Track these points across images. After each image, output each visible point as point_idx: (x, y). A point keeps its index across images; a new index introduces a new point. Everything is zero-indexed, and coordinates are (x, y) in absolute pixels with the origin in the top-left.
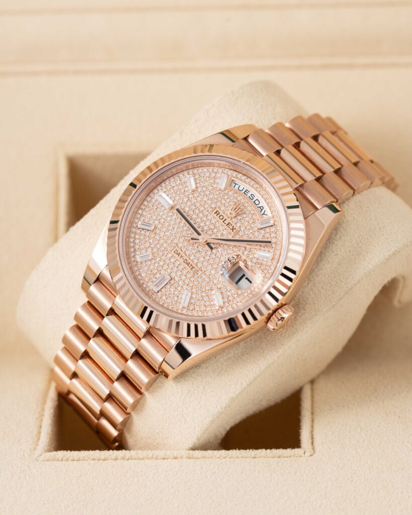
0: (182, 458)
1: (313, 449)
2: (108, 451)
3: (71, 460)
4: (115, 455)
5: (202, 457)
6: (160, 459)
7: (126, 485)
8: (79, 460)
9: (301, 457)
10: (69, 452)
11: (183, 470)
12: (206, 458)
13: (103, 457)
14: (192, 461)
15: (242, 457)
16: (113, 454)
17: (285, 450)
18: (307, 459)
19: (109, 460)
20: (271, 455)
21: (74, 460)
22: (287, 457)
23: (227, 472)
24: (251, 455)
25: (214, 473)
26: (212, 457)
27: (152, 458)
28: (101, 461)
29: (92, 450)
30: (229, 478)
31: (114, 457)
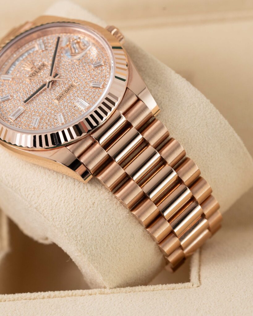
0: (95, 294)
1: (200, 283)
2: (37, 293)
3: (8, 301)
4: (42, 295)
5: (111, 293)
6: (79, 296)
7: (51, 314)
8: (14, 300)
9: (190, 288)
10: (6, 295)
11: (96, 302)
12: (115, 293)
13: (33, 297)
14: (103, 296)
15: (144, 291)
16: (41, 295)
17: (177, 284)
18: (195, 289)
19: (37, 299)
20: (166, 288)
21: (10, 301)
22: (179, 289)
23: (131, 301)
24: (150, 289)
25: (121, 302)
26: (119, 293)
27: (72, 295)
28: (31, 300)
29: (24, 293)
30: (133, 305)
31: (41, 296)
